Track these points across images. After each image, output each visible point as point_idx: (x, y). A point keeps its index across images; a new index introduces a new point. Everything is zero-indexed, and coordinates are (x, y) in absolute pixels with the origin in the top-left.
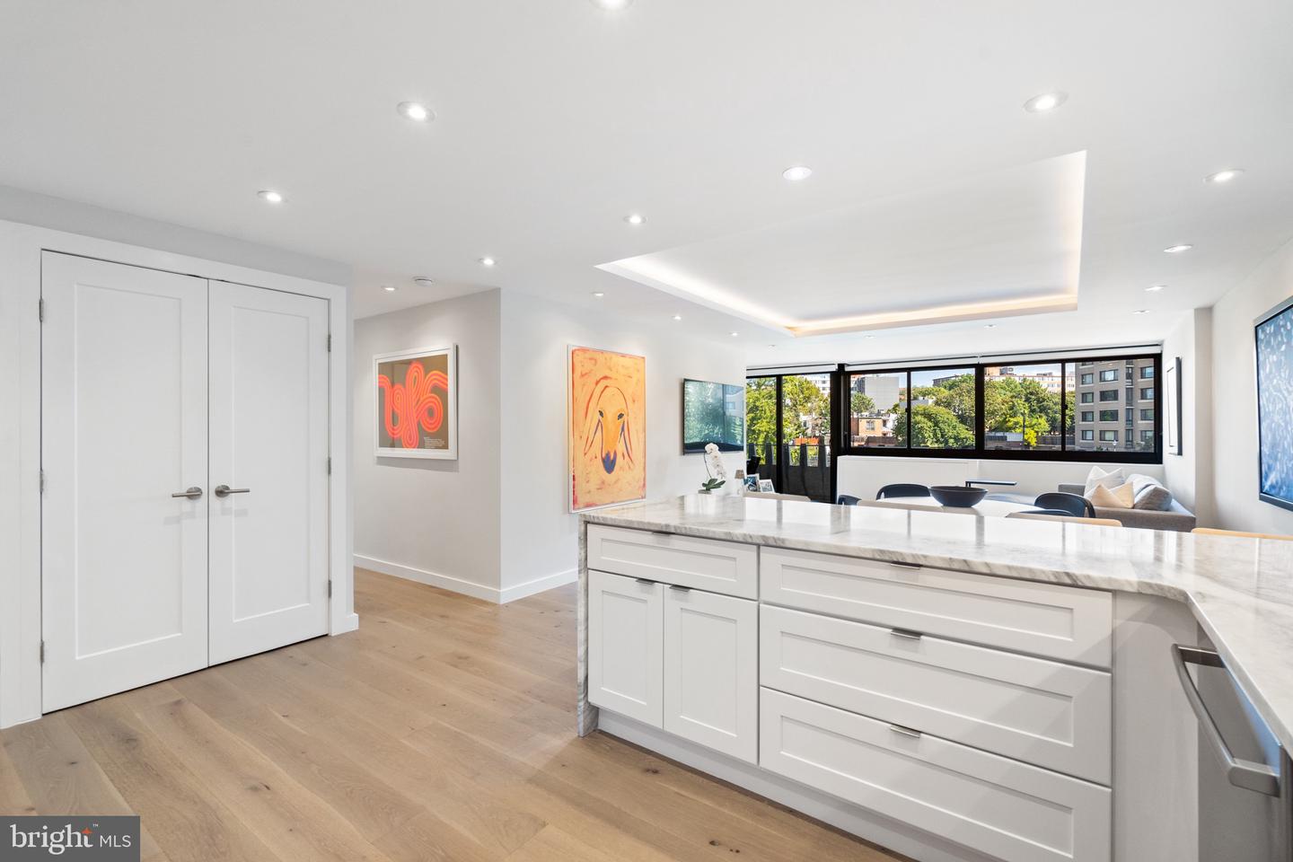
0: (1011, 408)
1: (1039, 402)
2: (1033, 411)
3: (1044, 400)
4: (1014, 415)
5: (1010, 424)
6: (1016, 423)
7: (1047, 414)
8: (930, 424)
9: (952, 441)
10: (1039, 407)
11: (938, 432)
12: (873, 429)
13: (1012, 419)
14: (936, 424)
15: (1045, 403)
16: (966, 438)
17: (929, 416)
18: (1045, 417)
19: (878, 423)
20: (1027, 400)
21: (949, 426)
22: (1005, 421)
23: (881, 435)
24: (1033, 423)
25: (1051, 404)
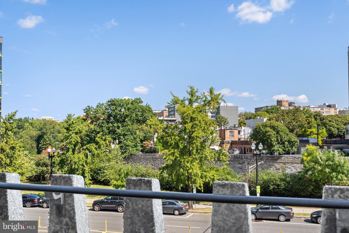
0: (309, 123)
1: (321, 120)
2: (318, 125)
3: (324, 119)
4: (310, 128)
5: (308, 133)
6: (311, 132)
7: (326, 127)
8: (274, 132)
9: (287, 143)
10: (322, 123)
11: (279, 137)
12: (233, 136)
13: (309, 130)
14: (278, 132)
15: (324, 121)
16: (295, 141)
17: (273, 128)
18: (325, 129)
19: (236, 132)
20: (316, 119)
21: (285, 134)
22: (305, 131)
23: (238, 140)
24: (320, 132)
25: (328, 121)
